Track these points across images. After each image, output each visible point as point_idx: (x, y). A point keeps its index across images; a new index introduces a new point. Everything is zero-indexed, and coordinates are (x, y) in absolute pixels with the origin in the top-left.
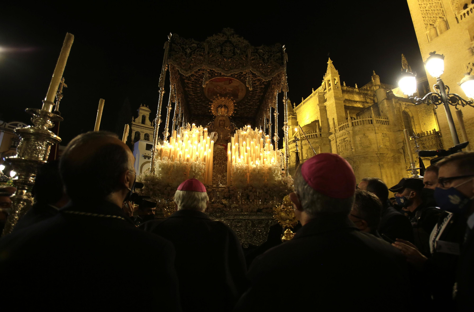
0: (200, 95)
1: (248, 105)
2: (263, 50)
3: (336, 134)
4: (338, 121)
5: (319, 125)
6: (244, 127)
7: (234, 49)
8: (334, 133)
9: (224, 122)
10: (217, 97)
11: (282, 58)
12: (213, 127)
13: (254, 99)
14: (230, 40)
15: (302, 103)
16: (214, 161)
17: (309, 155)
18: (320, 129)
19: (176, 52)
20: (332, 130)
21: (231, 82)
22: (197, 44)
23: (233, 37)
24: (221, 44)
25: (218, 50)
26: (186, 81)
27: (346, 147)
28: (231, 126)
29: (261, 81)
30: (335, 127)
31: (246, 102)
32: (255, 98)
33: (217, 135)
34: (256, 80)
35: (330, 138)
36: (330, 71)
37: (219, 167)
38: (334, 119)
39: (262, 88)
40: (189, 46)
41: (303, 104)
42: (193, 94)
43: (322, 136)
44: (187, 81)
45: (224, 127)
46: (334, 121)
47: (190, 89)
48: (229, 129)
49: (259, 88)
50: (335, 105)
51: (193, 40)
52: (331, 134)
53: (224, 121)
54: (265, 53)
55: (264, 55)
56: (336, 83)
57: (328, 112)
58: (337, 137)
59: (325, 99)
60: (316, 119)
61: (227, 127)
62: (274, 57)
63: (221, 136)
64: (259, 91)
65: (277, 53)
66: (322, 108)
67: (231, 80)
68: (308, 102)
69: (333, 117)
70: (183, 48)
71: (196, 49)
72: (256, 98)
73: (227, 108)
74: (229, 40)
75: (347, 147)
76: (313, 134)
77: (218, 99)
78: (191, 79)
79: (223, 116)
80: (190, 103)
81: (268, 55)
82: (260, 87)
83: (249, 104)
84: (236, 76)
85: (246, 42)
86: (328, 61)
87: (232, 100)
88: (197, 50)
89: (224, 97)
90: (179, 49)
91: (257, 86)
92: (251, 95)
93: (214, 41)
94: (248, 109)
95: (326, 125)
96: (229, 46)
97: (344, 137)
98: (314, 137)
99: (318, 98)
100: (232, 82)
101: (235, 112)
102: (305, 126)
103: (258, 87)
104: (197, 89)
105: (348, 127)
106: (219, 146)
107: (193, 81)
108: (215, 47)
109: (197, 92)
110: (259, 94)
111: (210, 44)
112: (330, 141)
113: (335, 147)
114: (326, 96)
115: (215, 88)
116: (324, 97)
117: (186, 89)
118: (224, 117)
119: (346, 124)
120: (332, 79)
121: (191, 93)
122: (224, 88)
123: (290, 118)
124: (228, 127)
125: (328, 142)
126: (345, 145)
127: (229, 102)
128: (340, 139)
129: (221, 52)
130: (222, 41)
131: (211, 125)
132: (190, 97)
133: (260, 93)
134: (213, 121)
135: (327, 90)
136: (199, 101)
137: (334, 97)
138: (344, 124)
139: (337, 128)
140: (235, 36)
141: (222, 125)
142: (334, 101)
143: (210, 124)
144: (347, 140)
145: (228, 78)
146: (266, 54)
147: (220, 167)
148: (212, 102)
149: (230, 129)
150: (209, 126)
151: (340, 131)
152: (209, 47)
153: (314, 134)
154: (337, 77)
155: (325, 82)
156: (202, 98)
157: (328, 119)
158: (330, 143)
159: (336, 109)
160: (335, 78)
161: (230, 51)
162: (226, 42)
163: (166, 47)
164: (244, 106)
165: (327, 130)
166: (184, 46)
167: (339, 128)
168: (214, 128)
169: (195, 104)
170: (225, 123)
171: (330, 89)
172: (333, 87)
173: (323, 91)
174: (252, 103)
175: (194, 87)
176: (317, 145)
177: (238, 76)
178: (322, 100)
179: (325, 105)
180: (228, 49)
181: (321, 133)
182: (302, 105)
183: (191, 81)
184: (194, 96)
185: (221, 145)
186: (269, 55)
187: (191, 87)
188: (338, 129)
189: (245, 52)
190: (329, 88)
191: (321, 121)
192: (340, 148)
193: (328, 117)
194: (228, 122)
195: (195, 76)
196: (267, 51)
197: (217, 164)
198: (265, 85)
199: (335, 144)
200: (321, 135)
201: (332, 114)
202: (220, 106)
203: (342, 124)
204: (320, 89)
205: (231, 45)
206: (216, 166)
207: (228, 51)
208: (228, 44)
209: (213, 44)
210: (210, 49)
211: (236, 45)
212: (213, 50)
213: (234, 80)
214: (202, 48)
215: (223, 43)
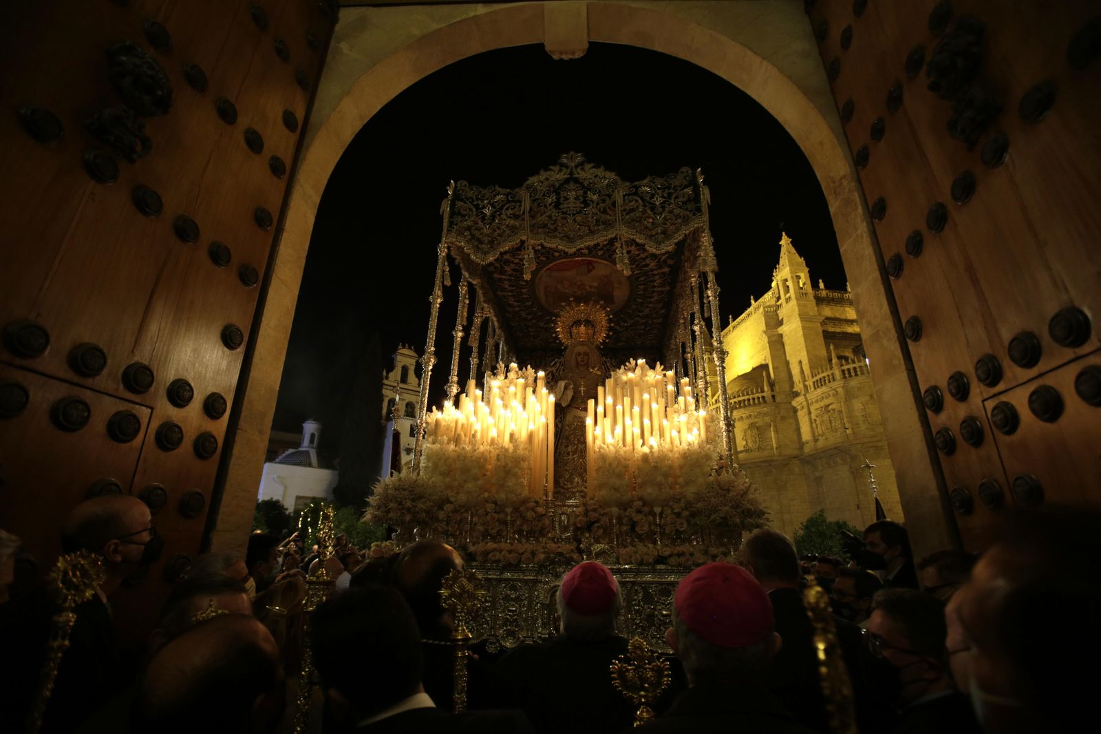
0: (530, 303)
2: (650, 187)
7: (585, 193)
9: (585, 357)
11: (697, 199)
12: (563, 370)
13: (650, 303)
14: (576, 175)
19: (464, 216)
21: (591, 267)
22: (507, 195)
24: (557, 186)
25: (549, 202)
26: (495, 275)
28: (603, 364)
29: (660, 259)
33: (572, 386)
34: (647, 257)
37: (579, 459)
39: (663, 273)
40: (490, 201)
42: (516, 304)
44: (498, 276)
45: (587, 368)
47: (507, 292)
48: (599, 373)
49: (658, 274)
51: (497, 187)
53: (586, 354)
54: (656, 192)
55: (653, 196)
61: (592, 369)
62: (677, 197)
63: (582, 389)
65: (684, 189)
67: (590, 263)
70: (477, 206)
71: (503, 206)
73: (593, 326)
74: (574, 176)
78: (506, 271)
79: (583, 343)
81: (663, 197)
82: (660, 271)
84: (600, 253)
88: (506, 207)
90: (471, 210)
91: (652, 270)
92: (641, 292)
93: (542, 182)
96: (574, 190)
100: (594, 268)
103: (655, 272)
104: (521, 292)
106: (578, 411)
107: (510, 275)
108: (544, 195)
109: (523, 298)
110: (659, 289)
111: (534, 190)
115: (559, 286)
117: (500, 292)
118: (584, 345)
121: (512, 301)
122: (579, 283)
124: (595, 367)
127: (595, 313)
129: (558, 205)
130: (558, 182)
131: (558, 365)
132: (509, 308)
133: (662, 285)
134: (563, 356)
136: (529, 317)
141: (582, 363)
143: (555, 364)
145: (582, 260)
146: (658, 194)
147: (581, 460)
148: (558, 316)
149: (602, 372)
150: (554, 369)
152: (531, 196)
161: (575, 199)
162: (566, 183)
163: (446, 208)
166: (479, 202)
168: (566, 371)
169: (522, 325)
170: (588, 359)
175: (514, 288)
177: (604, 253)
180: (572, 195)
183: (505, 275)
184: (518, 306)
185: (582, 409)
186: (666, 195)
187: (510, 288)
189: (609, 196)
194: (595, 356)
195: (513, 262)
196: (659, 188)
198: (669, 266)
202: (578, 323)
205: (578, 187)
207: (572, 199)
208: (572, 185)
209: (539, 188)
210: (534, 201)
211: (588, 185)
212: (540, 201)
213: (597, 262)
214: (516, 202)
215: (561, 185)
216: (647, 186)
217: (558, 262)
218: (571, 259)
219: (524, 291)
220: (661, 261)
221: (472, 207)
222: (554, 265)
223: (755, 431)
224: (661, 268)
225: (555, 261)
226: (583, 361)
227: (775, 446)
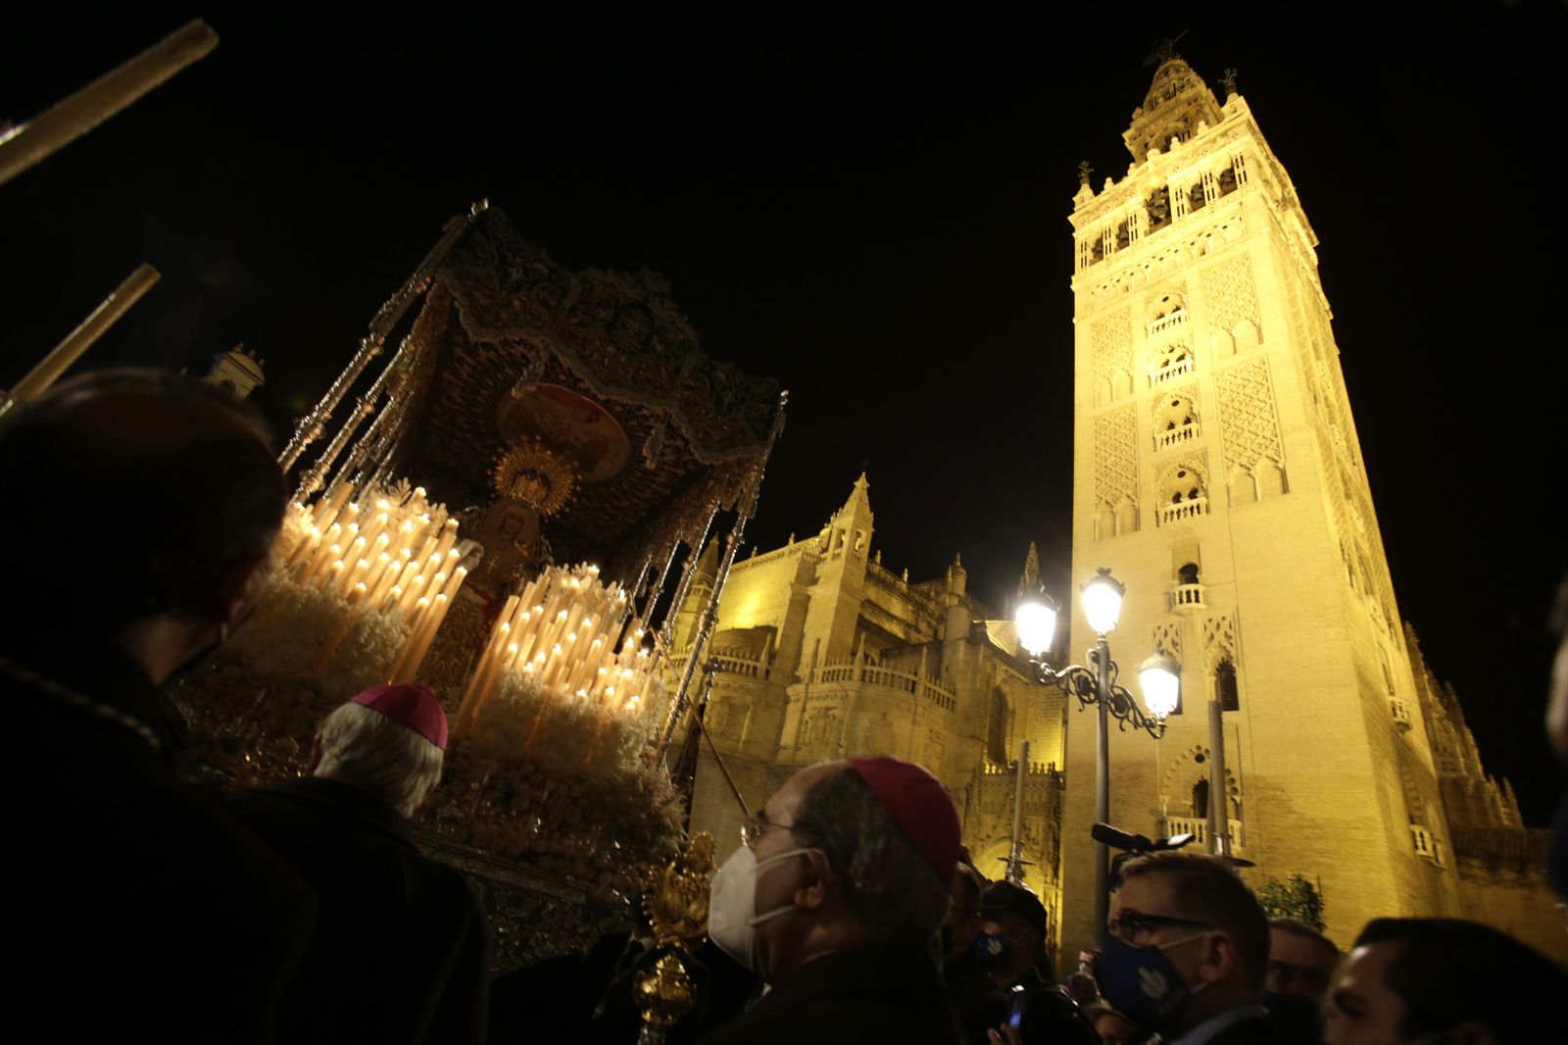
0: (481, 411)
1: (612, 505)
2: (727, 377)
3: (810, 686)
4: (829, 653)
5: (773, 642)
6: (577, 566)
8: (806, 681)
9: (519, 524)
10: (532, 442)
11: (769, 422)
12: (478, 526)
13: (636, 496)
14: (650, 305)
15: (749, 561)
17: (713, 720)
18: (772, 656)
19: (477, 256)
20: (803, 671)
21: (594, 417)
22: (552, 271)
23: (662, 303)
24: (621, 303)
25: (602, 316)
26: (458, 350)
27: (824, 733)
28: (537, 545)
30: (814, 666)
31: (608, 495)
32: (640, 495)
33: (479, 554)
34: (669, 446)
35: (790, 691)
36: (855, 508)
38: (818, 641)
39: (675, 474)
40: (525, 263)
41: (750, 565)
42: (459, 400)
43: (772, 677)
44: (462, 354)
45: (513, 540)
46: (817, 648)
47: (458, 379)
48: (525, 554)
49: (668, 472)
50: (834, 604)
51: (544, 253)
52: (797, 680)
53: (521, 520)
54: (731, 386)
55: (724, 389)
56: (857, 548)
57: (810, 617)
58: (810, 695)
59: (817, 576)
60: (772, 624)
61: (521, 543)
62: (749, 407)
63: (492, 564)
65: (760, 402)
66: (799, 598)
67: (597, 412)
68: (768, 566)
69: (818, 635)
70: (503, 257)
71: (538, 281)
72: (645, 495)
73: (549, 488)
74: (648, 304)
75: (827, 735)
76: (746, 662)
77: (533, 450)
78: (478, 355)
79: (525, 505)
80: (435, 421)
81: (735, 397)
82: (672, 469)
83: (615, 503)
84: (618, 409)
85: (690, 334)
86: (857, 479)
87: (574, 471)
88: (542, 285)
89: (553, 452)
90: (492, 256)
92: (636, 481)
93: (604, 285)
94: (606, 518)
95: (791, 650)
96: (639, 321)
97: (830, 703)
98: (747, 674)
99: (799, 569)
100: (598, 420)
101: (567, 510)
102: (733, 629)
103: (666, 467)
104: (479, 391)
105: (850, 679)
106: (471, 591)
107: (478, 363)
108: (599, 303)
109: (476, 400)
110: (660, 489)
111: (590, 288)
112: (787, 700)
113: (796, 723)
114: (822, 570)
115: (537, 414)
116: (815, 570)
117: (446, 375)
118: (526, 507)
119: (848, 667)
120: (852, 531)
121: (456, 394)
123: (699, 590)
124: (525, 543)
125: (780, 703)
126: (825, 729)
127: (561, 472)
128: (818, 704)
130: (625, 297)
131: (474, 515)
132: (445, 401)
133: (665, 486)
134: (488, 506)
135: (828, 555)
136: (466, 426)
137: (842, 581)
138: (842, 667)
139: (819, 672)
140: (669, 303)
141: (510, 530)
142: (837, 590)
143: (470, 512)
144: (834, 716)
145: (591, 404)
146: (731, 390)
148: (508, 449)
149: (530, 554)
150: (466, 518)
151: (823, 681)
152: (582, 293)
153: (752, 663)
154: (865, 530)
155: (831, 532)
156: (481, 422)
157: (802, 635)
158: (786, 708)
159: (835, 617)
160: (860, 530)
161: (635, 334)
162: (636, 305)
163: (453, 229)
164: (598, 504)
165: (789, 667)
166: (509, 254)
167: (825, 673)
168: (482, 528)
169: (448, 430)
170: (520, 528)
171: (839, 554)
172: (847, 555)
173: (817, 553)
174: (625, 503)
175: (472, 380)
176: (749, 699)
177: (623, 412)
178: (807, 576)
179: (809, 593)
180: (633, 326)
181: (769, 668)
182: (747, 566)
183: (473, 359)
184: (460, 404)
185: (477, 591)
186: (739, 397)
187: (466, 377)
188: (821, 674)
189: (677, 356)
190: (837, 551)
191: (783, 635)
192: (808, 732)
193: (805, 630)
194: (531, 530)
195: (496, 351)
196: (735, 385)
198: (688, 470)
199: (797, 716)
200: (768, 672)
201: (820, 627)
202: (530, 473)
203: (835, 663)
204: (813, 544)
205: (645, 321)
207: (631, 332)
208: (639, 314)
209: (597, 291)
210: (583, 302)
211: (659, 328)
212: (590, 307)
213: (606, 416)
214: (558, 287)
215: (627, 305)
216: (724, 373)
217: (557, 387)
218: (576, 394)
219: (484, 392)
220: (683, 459)
221: (496, 255)
222: (551, 388)
223: (726, 709)
224: (676, 465)
225: (555, 383)
226: (511, 527)
227: (743, 738)
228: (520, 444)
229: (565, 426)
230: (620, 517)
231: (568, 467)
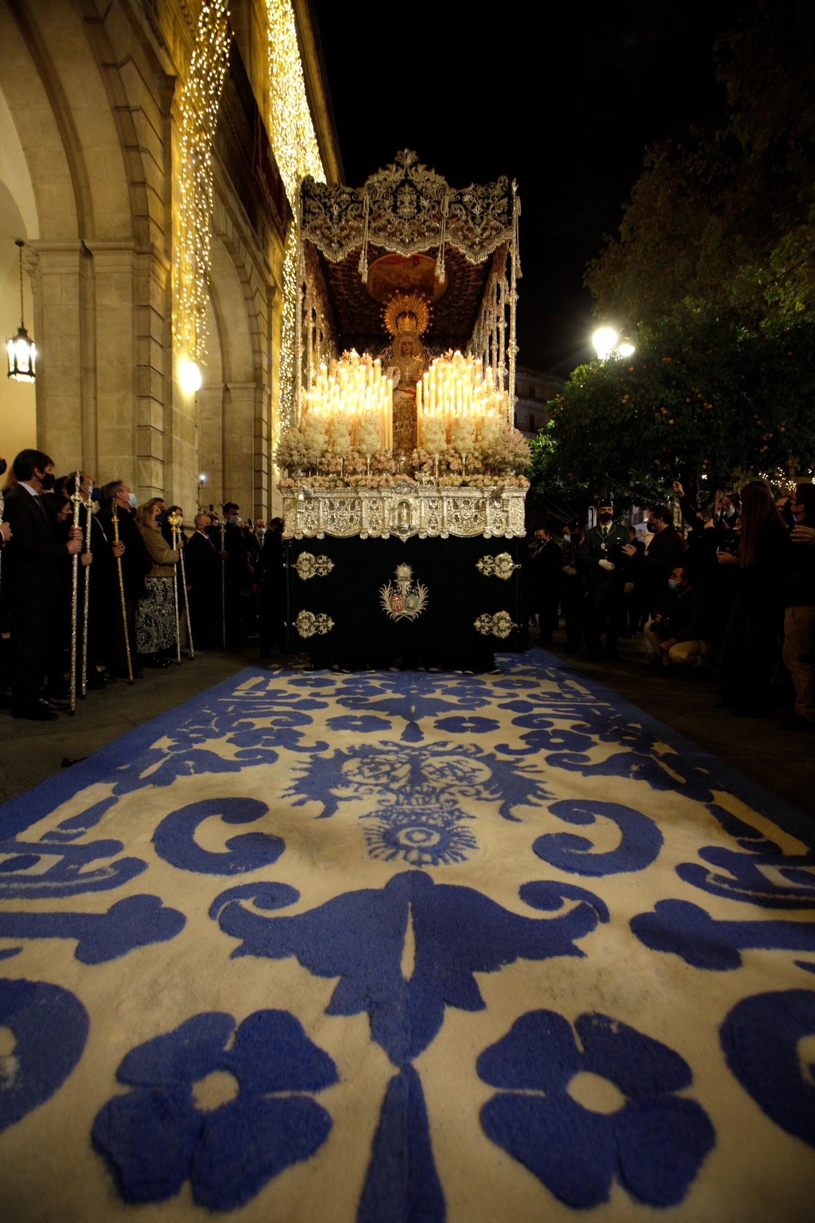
1: (455, 308)
2: (473, 196)
6: (446, 353)
7: (418, 198)
9: (410, 346)
10: (394, 295)
11: (510, 210)
12: (391, 357)
13: (465, 295)
14: (410, 178)
16: (394, 422)
19: (314, 214)
21: (416, 262)
22: (351, 194)
24: (394, 189)
25: (388, 205)
28: (424, 352)
31: (450, 303)
32: (467, 293)
33: (399, 372)
40: (336, 200)
42: (345, 292)
45: (411, 356)
47: (339, 281)
48: (421, 360)
53: (410, 343)
55: (474, 204)
63: (406, 373)
64: (473, 277)
67: (416, 258)
70: (325, 204)
71: (348, 206)
72: (470, 291)
77: (398, 300)
79: (408, 334)
80: (340, 311)
81: (482, 206)
83: (456, 305)
85: (441, 180)
87: (425, 300)
88: (350, 207)
89: (409, 296)
90: (319, 208)
92: (458, 286)
93: (381, 183)
94: (456, 317)
96: (409, 193)
100: (419, 263)
101: (431, 325)
104: (352, 283)
106: (404, 393)
108: (383, 197)
109: (354, 288)
110: (474, 283)
111: (374, 191)
117: (332, 282)
121: (342, 290)
124: (417, 355)
129: (395, 209)
130: (395, 182)
131: (387, 353)
132: (339, 297)
133: (476, 280)
134: (391, 345)
136: (356, 305)
140: (421, 168)
141: (407, 352)
146: (478, 203)
149: (423, 360)
150: (383, 356)
152: (371, 198)
156: (362, 298)
161: (410, 203)
162: (403, 183)
164: (447, 311)
166: (327, 200)
168: (394, 358)
169: (349, 312)
170: (412, 348)
174: (461, 303)
175: (347, 279)
180: (407, 199)
183: (340, 267)
184: (347, 295)
187: (342, 278)
194: (417, 345)
196: (480, 198)
197: (401, 427)
202: (403, 314)
205: (412, 191)
206: (398, 430)
207: (407, 204)
208: (407, 188)
209: (378, 190)
210: (374, 203)
211: (421, 190)
212: (379, 203)
213: (422, 257)
214: (358, 202)
215: (398, 188)
216: (470, 195)
217: (388, 256)
221: (321, 205)
222: (385, 260)
226: (407, 350)
228: (389, 300)
229: (404, 276)
230: (463, 313)
231: (420, 299)
